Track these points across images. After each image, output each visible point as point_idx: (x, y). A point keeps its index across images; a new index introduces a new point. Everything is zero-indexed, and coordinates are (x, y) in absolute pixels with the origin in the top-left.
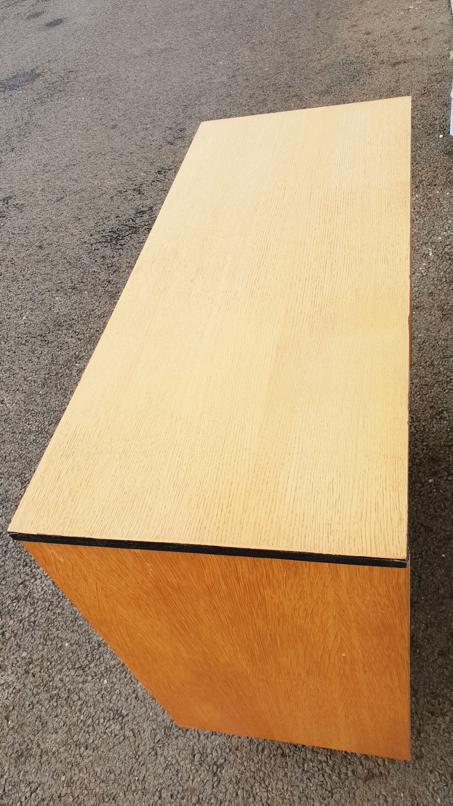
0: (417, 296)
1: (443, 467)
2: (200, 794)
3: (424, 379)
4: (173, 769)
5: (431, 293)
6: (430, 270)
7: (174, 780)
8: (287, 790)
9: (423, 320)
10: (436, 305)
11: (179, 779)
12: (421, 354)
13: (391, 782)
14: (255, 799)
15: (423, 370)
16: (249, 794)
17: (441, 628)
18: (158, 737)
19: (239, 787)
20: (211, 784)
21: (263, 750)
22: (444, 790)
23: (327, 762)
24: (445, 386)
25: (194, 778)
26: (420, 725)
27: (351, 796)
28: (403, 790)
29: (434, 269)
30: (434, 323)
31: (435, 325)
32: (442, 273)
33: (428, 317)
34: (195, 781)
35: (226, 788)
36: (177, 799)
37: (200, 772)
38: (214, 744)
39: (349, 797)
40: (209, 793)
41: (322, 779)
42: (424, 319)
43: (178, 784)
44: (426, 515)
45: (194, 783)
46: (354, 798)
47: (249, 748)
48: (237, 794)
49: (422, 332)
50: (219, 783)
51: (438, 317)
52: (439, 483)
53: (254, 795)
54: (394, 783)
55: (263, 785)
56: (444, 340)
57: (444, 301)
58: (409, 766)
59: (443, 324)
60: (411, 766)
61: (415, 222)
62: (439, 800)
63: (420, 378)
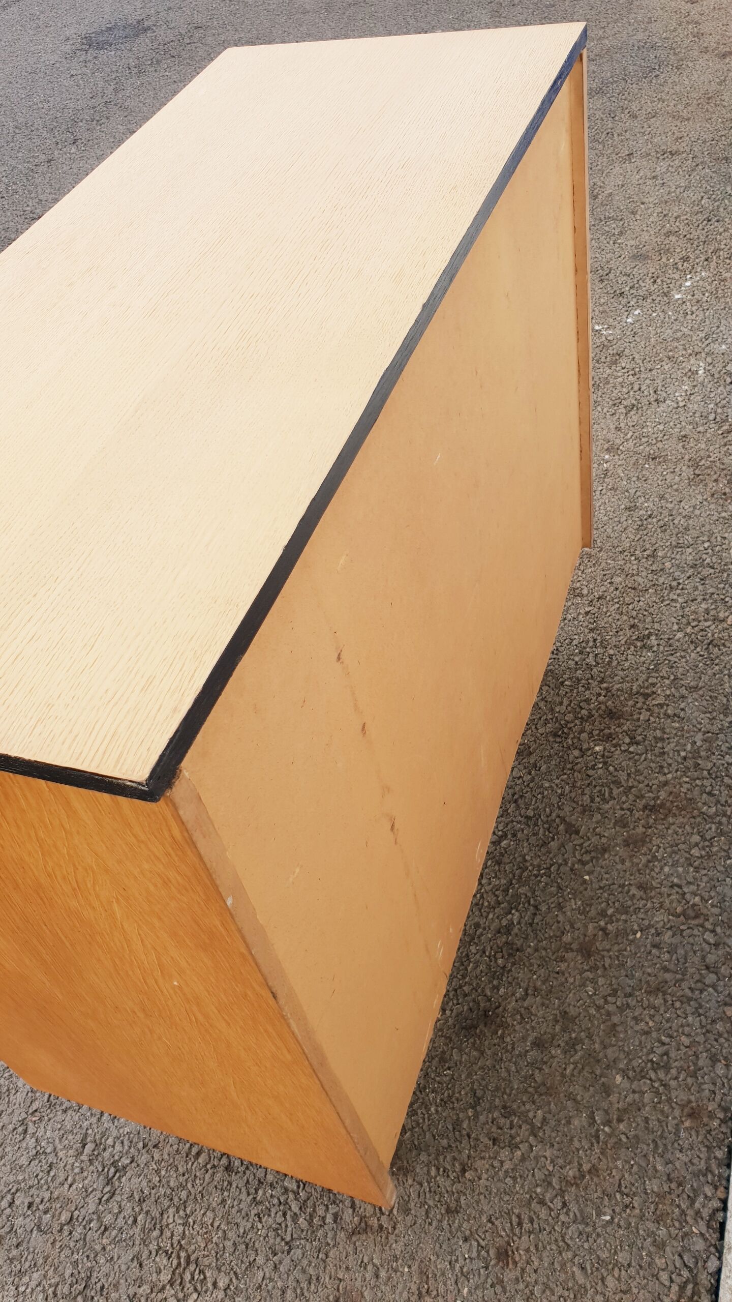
0: (659, 439)
1: (625, 728)
2: (76, 1209)
3: (633, 578)
4: (44, 1161)
5: (685, 436)
6: (693, 397)
7: (41, 1179)
8: (218, 1228)
9: (658, 479)
10: (687, 457)
11: (50, 1179)
12: (639, 536)
13: (394, 1245)
14: (162, 1234)
15: (636, 562)
16: (155, 1224)
17: (549, 999)
18: (35, 1106)
19: (142, 1209)
20: (99, 1196)
21: (198, 1154)
22: (479, 1274)
23: (296, 1194)
24: (665, 595)
25: (74, 1181)
26: (469, 1157)
27: (320, 1256)
28: (410, 1263)
29: (699, 397)
30: (675, 487)
31: (677, 490)
32: (712, 406)
33: (669, 477)
34: (74, 1187)
35: (120, 1207)
36: (37, 1212)
37: (85, 1174)
38: (121, 1131)
39: (318, 1257)
40: (90, 1211)
41: (280, 1219)
42: (661, 478)
43: (45, 1187)
44: (575, 805)
45: (71, 1191)
46: (324, 1261)
47: (175, 1147)
48: (135, 1221)
49: (651, 500)
50: (111, 1198)
51: (686, 477)
52: (611, 754)
53: (161, 1227)
54: (398, 1248)
55: (182, 1213)
56: (684, 517)
57: (702, 453)
58: (430, 1224)
59: (691, 491)
60: (434, 1223)
61: (689, 317)
62: (466, 1291)
63: (627, 576)
